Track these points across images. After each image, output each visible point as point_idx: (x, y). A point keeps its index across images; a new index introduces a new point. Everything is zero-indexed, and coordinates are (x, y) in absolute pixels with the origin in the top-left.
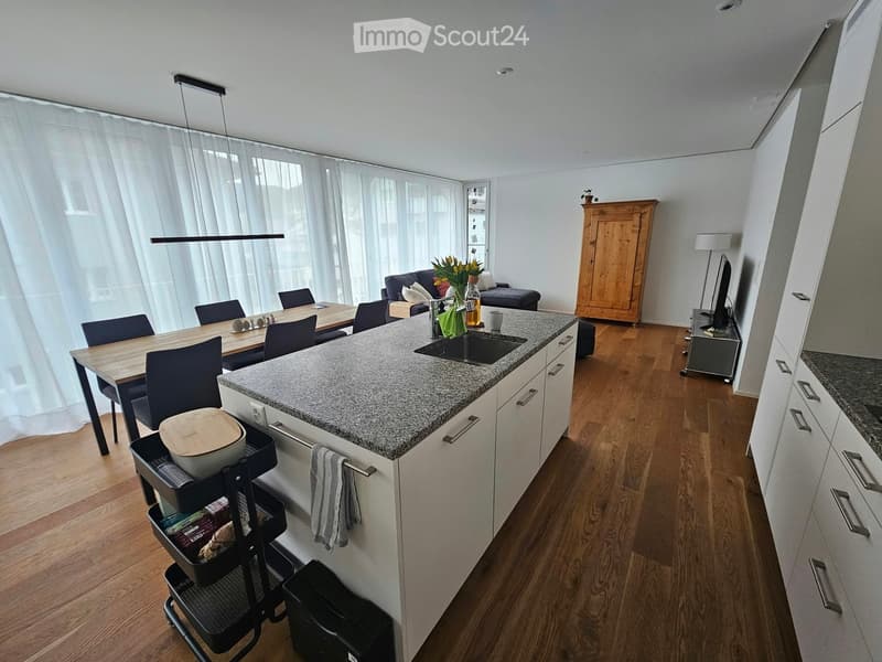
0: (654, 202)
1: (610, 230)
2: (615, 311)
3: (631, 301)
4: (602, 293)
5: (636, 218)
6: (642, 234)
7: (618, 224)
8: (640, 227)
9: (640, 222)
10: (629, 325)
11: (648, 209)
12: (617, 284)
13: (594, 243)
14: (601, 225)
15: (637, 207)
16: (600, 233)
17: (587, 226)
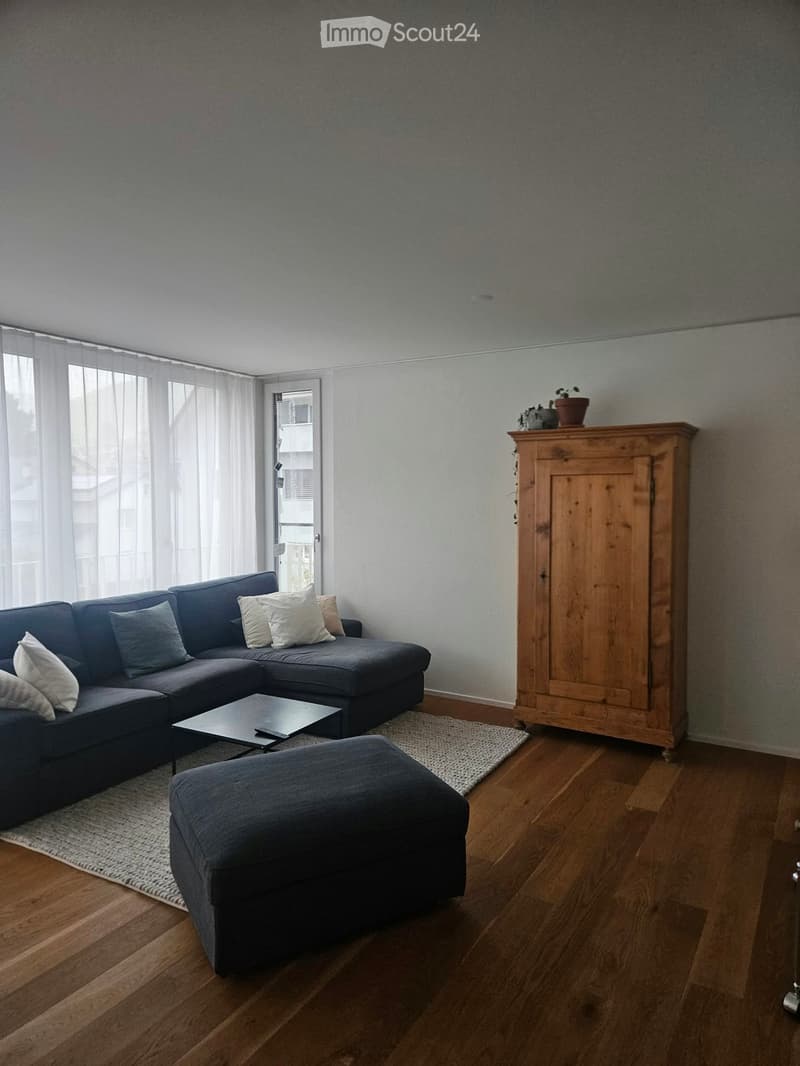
0: (685, 433)
1: (582, 499)
2: (614, 712)
3: (651, 686)
4: (575, 660)
5: (641, 468)
6: (658, 511)
7: (598, 481)
8: (653, 490)
9: (653, 480)
10: (652, 752)
11: (668, 446)
12: (611, 634)
13: (547, 529)
14: (560, 486)
15: (642, 441)
16: (558, 503)
17: (527, 486)
